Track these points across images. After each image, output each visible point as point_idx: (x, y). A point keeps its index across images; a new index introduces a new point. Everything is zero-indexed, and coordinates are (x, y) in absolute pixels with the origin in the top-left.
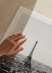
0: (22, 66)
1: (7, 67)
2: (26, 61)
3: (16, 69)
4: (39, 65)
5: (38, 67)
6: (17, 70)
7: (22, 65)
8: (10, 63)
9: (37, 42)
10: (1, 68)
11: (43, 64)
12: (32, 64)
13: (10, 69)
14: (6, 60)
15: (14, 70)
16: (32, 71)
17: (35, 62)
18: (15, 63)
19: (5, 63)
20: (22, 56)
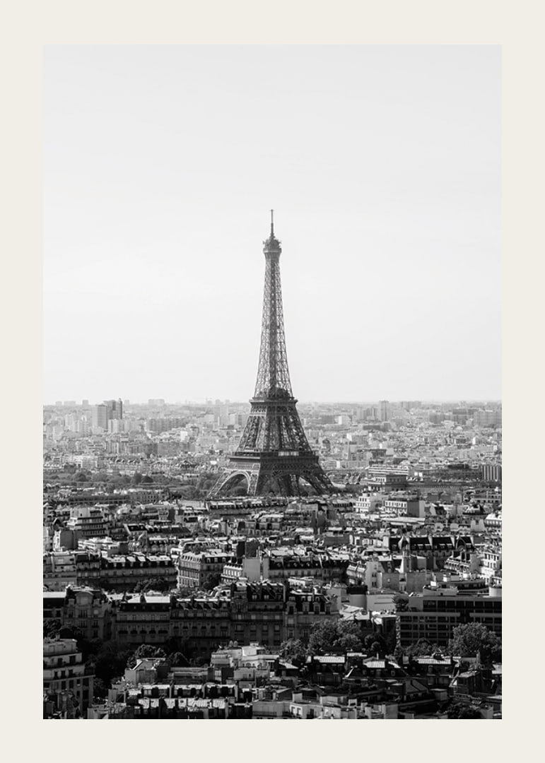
0: (249, 506)
1: (138, 563)
2: (261, 444)
3: (214, 546)
4: (385, 430)
5: (382, 452)
6: (228, 549)
7: (243, 492)
8: (146, 519)
9: (273, 249)
10: (95, 596)
11: (408, 406)
12: (317, 447)
13: (171, 564)
14: (102, 507)
15: (204, 560)
16: (349, 507)
17: (340, 421)
18: (186, 505)
19: (106, 540)
20: (210, 419)
